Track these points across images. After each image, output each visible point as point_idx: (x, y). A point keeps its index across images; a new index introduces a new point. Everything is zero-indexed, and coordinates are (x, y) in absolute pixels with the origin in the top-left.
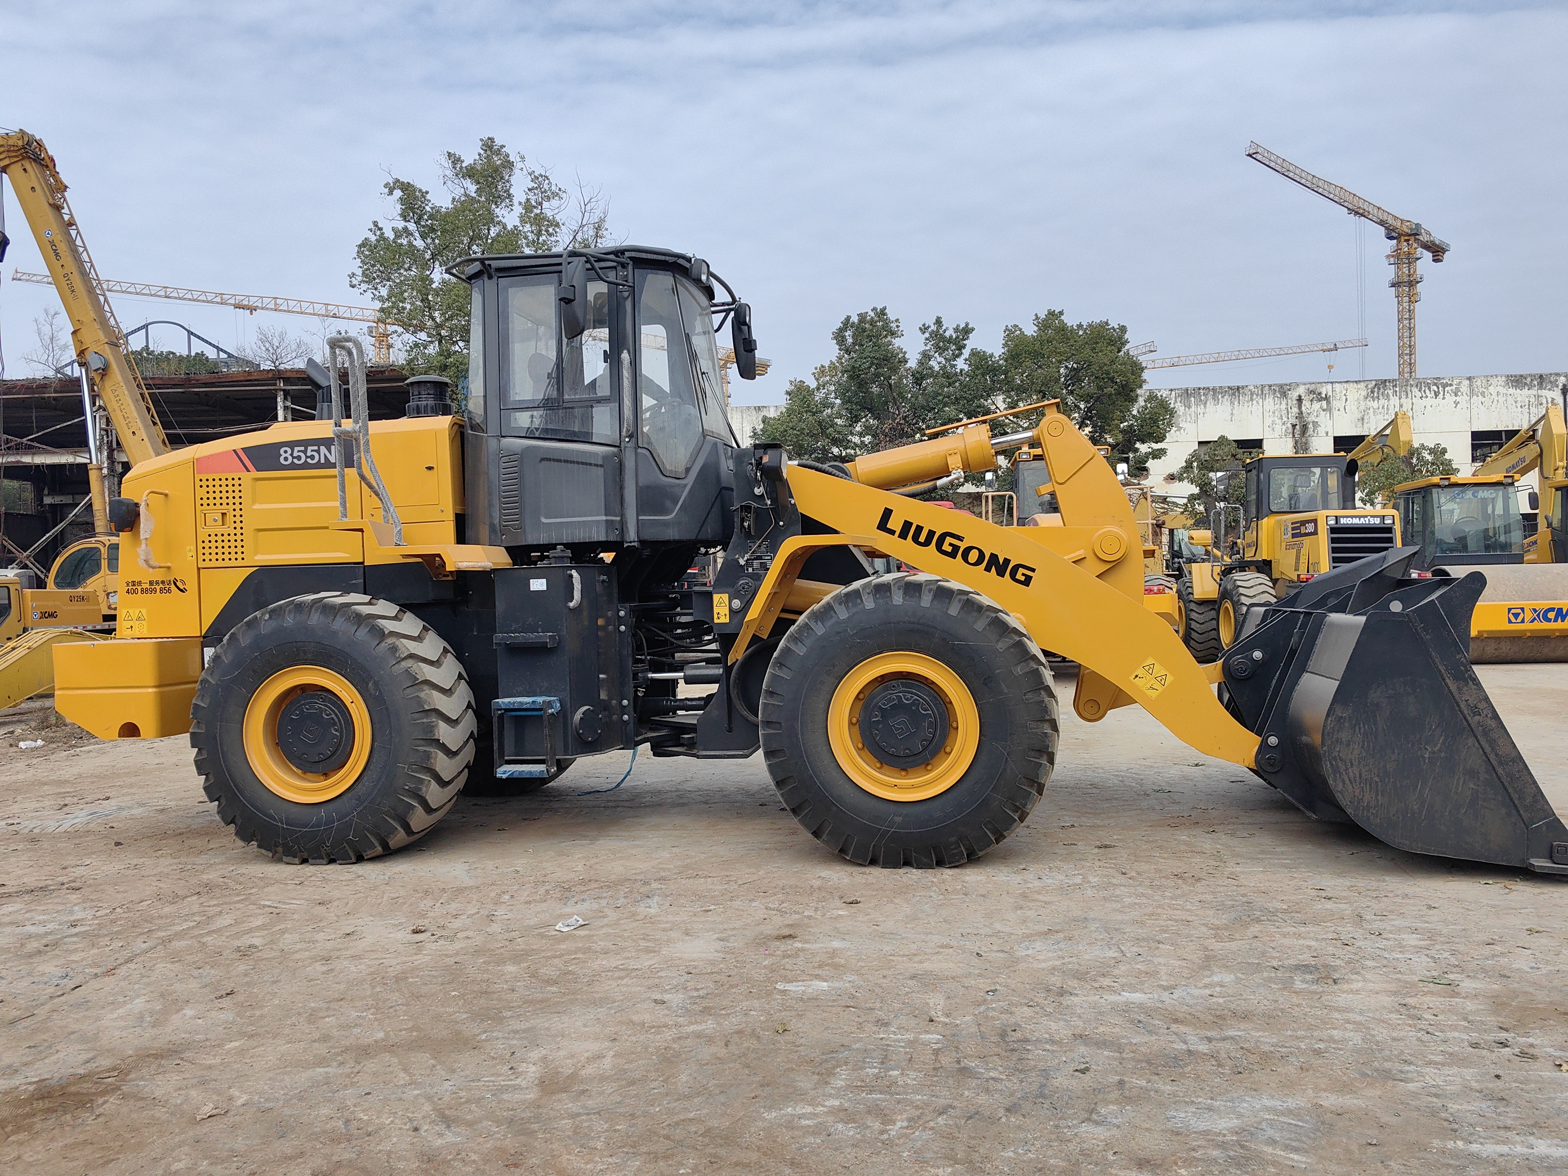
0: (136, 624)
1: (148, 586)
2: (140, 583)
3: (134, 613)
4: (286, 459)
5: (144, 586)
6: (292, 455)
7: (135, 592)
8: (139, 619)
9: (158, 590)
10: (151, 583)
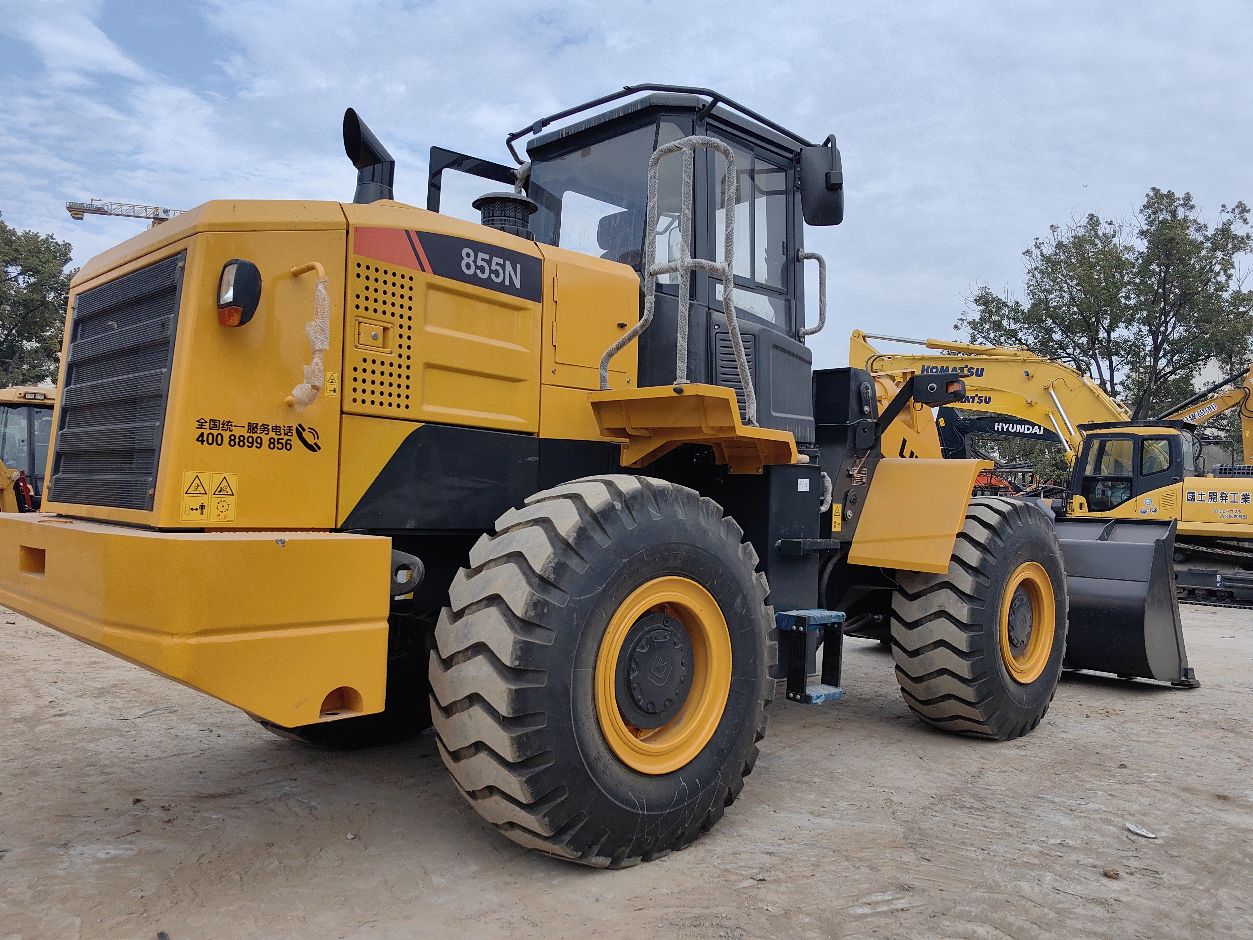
0: (212, 502)
1: (244, 432)
2: (228, 425)
3: (211, 480)
4: (468, 266)
5: (237, 432)
6: (475, 261)
7: (216, 441)
8: (220, 491)
9: (266, 443)
10: (252, 427)
